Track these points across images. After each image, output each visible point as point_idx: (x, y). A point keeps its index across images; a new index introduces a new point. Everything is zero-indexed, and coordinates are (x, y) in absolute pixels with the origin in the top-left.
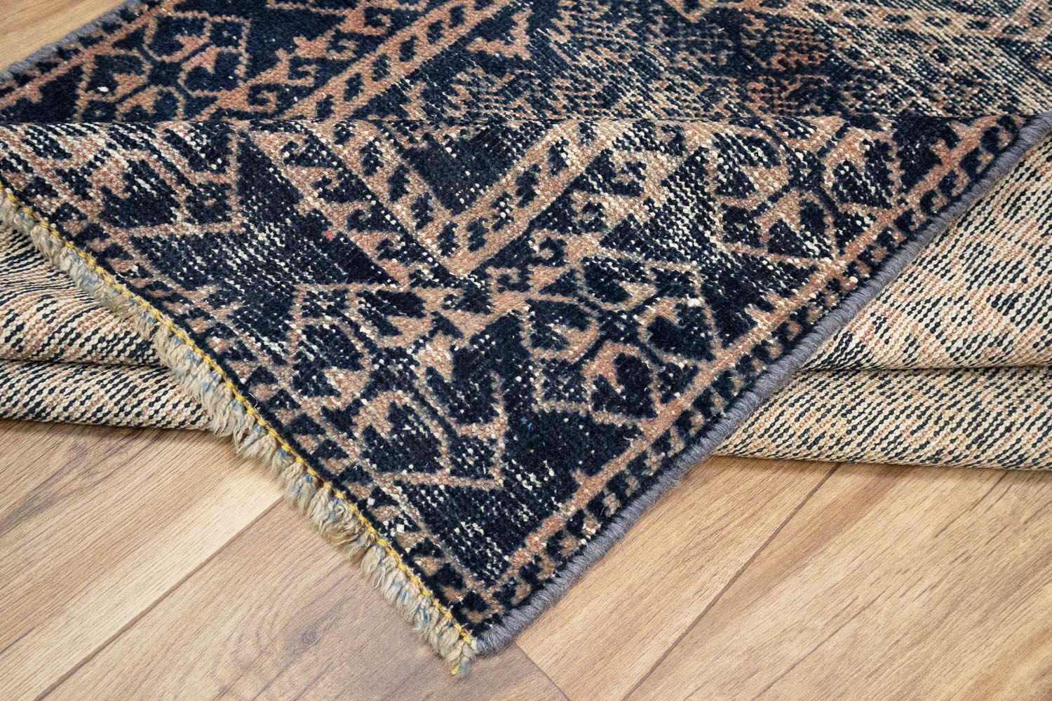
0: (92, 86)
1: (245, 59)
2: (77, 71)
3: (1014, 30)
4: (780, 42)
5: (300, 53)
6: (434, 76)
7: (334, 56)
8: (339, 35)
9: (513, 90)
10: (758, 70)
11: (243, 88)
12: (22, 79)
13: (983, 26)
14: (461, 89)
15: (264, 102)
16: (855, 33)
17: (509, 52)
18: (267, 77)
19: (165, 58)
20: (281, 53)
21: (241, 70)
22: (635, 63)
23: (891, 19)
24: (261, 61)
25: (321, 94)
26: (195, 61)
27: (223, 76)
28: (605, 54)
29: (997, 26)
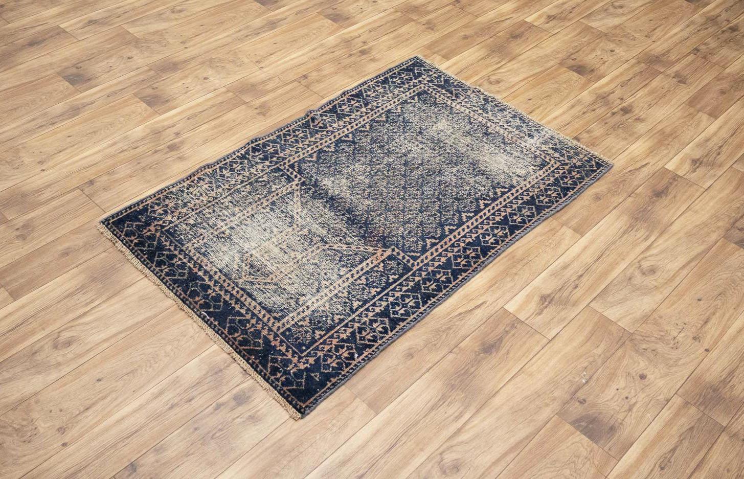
0: (507, 233)
2: (511, 235)
3: (324, 245)
4: (375, 242)
5: (470, 239)
6: (444, 235)
7: (464, 239)
8: (464, 242)
9: (429, 233)
10: (380, 237)
11: (479, 233)
13: (330, 246)
14: (439, 233)
15: (475, 231)
16: (359, 244)
17: (430, 240)
18: (476, 235)
19: (495, 238)
20: (474, 239)
21: (481, 236)
22: (405, 238)
23: (350, 247)
24: (478, 237)
25: (465, 232)
26: (490, 237)
27: (484, 235)
29: (327, 246)
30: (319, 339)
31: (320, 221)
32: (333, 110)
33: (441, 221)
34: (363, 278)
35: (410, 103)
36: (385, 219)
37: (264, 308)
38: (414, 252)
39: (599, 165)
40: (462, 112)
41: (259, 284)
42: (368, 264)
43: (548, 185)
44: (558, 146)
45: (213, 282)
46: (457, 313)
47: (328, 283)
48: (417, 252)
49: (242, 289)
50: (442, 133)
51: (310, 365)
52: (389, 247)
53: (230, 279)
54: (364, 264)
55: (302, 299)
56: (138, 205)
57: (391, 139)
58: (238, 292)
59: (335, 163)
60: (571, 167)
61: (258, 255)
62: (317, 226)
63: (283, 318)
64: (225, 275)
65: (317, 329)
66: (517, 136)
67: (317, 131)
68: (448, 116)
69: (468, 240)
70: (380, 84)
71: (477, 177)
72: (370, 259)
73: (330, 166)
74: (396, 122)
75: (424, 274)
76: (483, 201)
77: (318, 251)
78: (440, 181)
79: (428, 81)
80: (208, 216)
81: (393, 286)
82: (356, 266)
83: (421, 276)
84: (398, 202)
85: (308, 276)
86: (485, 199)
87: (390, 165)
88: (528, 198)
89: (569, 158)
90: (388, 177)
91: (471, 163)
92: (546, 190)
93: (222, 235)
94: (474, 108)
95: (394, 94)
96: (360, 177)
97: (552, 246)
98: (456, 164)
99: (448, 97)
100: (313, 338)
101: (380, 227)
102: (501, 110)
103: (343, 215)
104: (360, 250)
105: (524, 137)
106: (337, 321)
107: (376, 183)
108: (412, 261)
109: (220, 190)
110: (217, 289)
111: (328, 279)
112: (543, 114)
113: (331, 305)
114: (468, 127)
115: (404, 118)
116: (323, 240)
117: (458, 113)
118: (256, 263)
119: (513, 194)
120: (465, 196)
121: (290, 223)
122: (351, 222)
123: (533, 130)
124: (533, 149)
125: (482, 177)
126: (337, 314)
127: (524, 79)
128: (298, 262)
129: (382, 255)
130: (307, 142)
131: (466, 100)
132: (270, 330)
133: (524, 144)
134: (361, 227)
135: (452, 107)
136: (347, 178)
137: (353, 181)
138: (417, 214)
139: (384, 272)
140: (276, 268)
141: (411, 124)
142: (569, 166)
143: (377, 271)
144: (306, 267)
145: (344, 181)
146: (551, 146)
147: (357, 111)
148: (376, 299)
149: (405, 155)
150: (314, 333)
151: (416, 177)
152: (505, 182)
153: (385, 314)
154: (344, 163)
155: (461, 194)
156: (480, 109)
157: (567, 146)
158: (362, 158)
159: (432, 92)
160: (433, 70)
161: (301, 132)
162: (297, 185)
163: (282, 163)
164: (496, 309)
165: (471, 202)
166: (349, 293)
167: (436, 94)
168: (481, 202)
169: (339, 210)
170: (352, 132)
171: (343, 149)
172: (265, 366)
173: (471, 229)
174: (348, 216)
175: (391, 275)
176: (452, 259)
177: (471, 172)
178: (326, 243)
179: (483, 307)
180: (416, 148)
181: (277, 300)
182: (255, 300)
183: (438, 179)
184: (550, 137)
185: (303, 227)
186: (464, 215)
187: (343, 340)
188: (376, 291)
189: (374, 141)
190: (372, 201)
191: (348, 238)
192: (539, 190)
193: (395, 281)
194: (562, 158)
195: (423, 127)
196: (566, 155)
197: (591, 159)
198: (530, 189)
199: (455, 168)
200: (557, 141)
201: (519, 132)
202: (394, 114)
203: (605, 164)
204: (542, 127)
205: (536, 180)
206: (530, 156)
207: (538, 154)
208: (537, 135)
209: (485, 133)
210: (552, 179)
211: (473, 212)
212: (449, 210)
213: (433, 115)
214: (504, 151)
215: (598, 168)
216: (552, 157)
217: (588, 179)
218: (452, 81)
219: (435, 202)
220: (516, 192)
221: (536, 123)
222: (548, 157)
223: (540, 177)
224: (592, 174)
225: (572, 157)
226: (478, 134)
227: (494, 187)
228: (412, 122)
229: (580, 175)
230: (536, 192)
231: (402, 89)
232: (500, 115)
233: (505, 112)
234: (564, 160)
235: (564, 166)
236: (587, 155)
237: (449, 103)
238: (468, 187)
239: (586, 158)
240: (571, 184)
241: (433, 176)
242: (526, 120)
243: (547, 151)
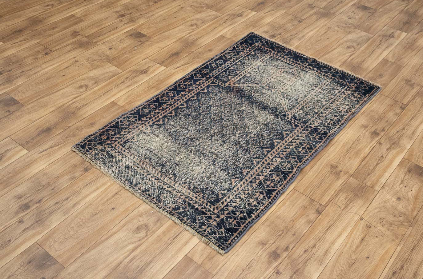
0: (161, 98)
2: (159, 97)
9: (206, 95)
11: (177, 97)
12: (153, 98)
14: (200, 95)
15: (179, 98)
17: (205, 92)
23: (247, 85)
25: (185, 97)
27: (174, 96)
28: (215, 91)
29: (260, 85)
30: (252, 52)
32: (285, 175)
33: (199, 102)
35: (224, 190)
36: (231, 100)
38: (214, 86)
39: (83, 147)
40: (181, 185)
43: (126, 128)
44: (108, 160)
47: (254, 70)
48: (212, 85)
50: (197, 162)
52: (227, 87)
53: (301, 69)
54: (239, 78)
55: (265, 64)
57: (236, 154)
60: (105, 142)
61: (293, 79)
62: (268, 94)
63: (270, 57)
66: (138, 166)
67: (290, 154)
68: (193, 180)
69: (184, 93)
70: (254, 208)
72: (236, 80)
73: (272, 128)
74: (234, 169)
75: (208, 76)
76: (172, 115)
77: (264, 82)
78: (199, 125)
79: (210, 218)
80: (329, 94)
81: (223, 71)
82: (243, 77)
83: (209, 76)
84: (225, 110)
86: (171, 116)
87: (233, 133)
88: (143, 119)
89: (103, 150)
91: (177, 140)
92: (129, 125)
93: (316, 86)
94: (170, 189)
95: (240, 198)
96: (251, 123)
98: (188, 138)
99: (192, 200)
101: (234, 96)
102: (147, 190)
108: (214, 81)
109: (332, 108)
110: (304, 65)
111: (255, 72)
114: (177, 170)
115: (228, 173)
116: (263, 88)
117: (184, 183)
119: (152, 120)
120: (183, 117)
121: (283, 94)
122: (249, 97)
123: (124, 172)
124: (129, 155)
125: (171, 131)
128: (272, 77)
130: (294, 144)
131: (176, 199)
132: (274, 53)
133: (135, 160)
134: (244, 95)
135: (189, 189)
136: (259, 122)
137: (255, 120)
141: (222, 168)
142: (106, 143)
143: (231, 76)
145: (260, 120)
146: (114, 160)
147: (266, 176)
148: (230, 66)
149: (224, 142)
150: (255, 54)
151: (215, 127)
152: (156, 128)
153: (225, 61)
155: (186, 119)
156: (165, 189)
157: (102, 160)
158: (253, 136)
159: (207, 204)
160: (206, 233)
161: (302, 152)
162: (288, 114)
163: (304, 127)
165: (180, 114)
166: (244, 67)
167: (203, 202)
168: (173, 114)
169: (258, 102)
170: (265, 157)
171: (267, 142)
175: (224, 75)
176: (193, 84)
177: (178, 134)
180: (216, 148)
181: (275, 63)
182: (286, 62)
183: (200, 127)
185: (276, 92)
186: (185, 106)
187: (242, 52)
189: (248, 151)
190: (241, 110)
191: (249, 89)
192: (134, 125)
193: (222, 72)
194: (109, 149)
195: (212, 167)
196: (105, 152)
197: (87, 151)
198: (140, 125)
199: (188, 135)
200: (108, 165)
201: (135, 169)
202: (236, 176)
203: (79, 148)
204: (115, 176)
205: (134, 131)
206: (133, 149)
207: (126, 151)
208: (122, 168)
209: (164, 166)
210: (122, 133)
211: (179, 108)
212: (194, 108)
213: (205, 179)
214: (151, 152)
215: (85, 144)
216: (116, 150)
217: (96, 134)
218: (188, 221)
219: (203, 112)
220: (150, 122)
221: (120, 180)
222: (120, 150)
223: (131, 133)
224: (92, 139)
225: (101, 151)
226: (169, 164)
227: (164, 124)
228: (222, 170)
229: (101, 137)
230: (136, 123)
231: (234, 204)
232: (148, 185)
233: (143, 188)
234: (108, 147)
235: (110, 143)
236: (88, 154)
237: (192, 193)
238: (181, 123)
239: (90, 151)
240: (110, 130)
241: (204, 128)
242: (127, 182)
243: (118, 155)
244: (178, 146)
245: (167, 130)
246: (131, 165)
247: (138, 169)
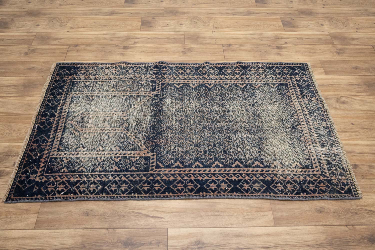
0: (228, 190)
1: (208, 182)
2: (228, 193)
3: (125, 130)
4: (150, 145)
5: (202, 178)
6: (190, 166)
7: (198, 176)
8: (195, 178)
9: (184, 159)
10: (156, 144)
11: (211, 179)
13: (127, 133)
14: (189, 163)
15: (210, 176)
16: (141, 141)
17: (179, 164)
18: (208, 178)
19: (217, 188)
20: (204, 180)
22: (167, 154)
23: (135, 139)
24: (207, 180)
25: (204, 172)
26: (214, 185)
27: (212, 182)
29: (125, 132)
30: (61, 173)
31: (139, 118)
32: (221, 68)
33: (199, 157)
34: (119, 159)
35: (270, 86)
36: (171, 137)
37: (60, 141)
38: (162, 163)
39: (349, 191)
40: (294, 107)
41: (74, 129)
42: (131, 153)
43: (294, 181)
44: (334, 162)
45: (59, 115)
46: (139, 211)
47: (101, 149)
48: (163, 165)
49: (65, 127)
50: (266, 112)
51: (41, 181)
52: (153, 152)
53: (67, 119)
54: (130, 152)
55: (81, 148)
56: (79, 64)
57: (232, 99)
58: (61, 126)
59: (186, 94)
60: (326, 180)
61: (91, 116)
62: (135, 119)
63: (61, 151)
64: (67, 116)
65: (67, 167)
67: (198, 74)
68: (283, 105)
69: (199, 178)
70: (265, 68)
71: (253, 148)
72: (136, 152)
73: (181, 95)
74: (247, 91)
75: (151, 178)
77: (118, 132)
78: (228, 137)
79: (296, 80)
80: (97, 85)
81: (127, 173)
82: (125, 151)
83: (148, 178)
84: (190, 133)
85: (98, 140)
86: (241, 163)
87: (212, 112)
88: (270, 179)
89: (333, 173)
90: (203, 117)
91: (261, 138)
92: (289, 182)
93: (91, 98)
94: (305, 109)
95: (266, 77)
96: (188, 109)
97: (247, 217)
98: (251, 133)
99: (297, 95)
100: (59, 170)
101: (163, 139)
102: (322, 120)
103: (154, 122)
104: (138, 144)
105: (316, 143)
106: (80, 170)
107: (192, 117)
108: (154, 168)
109: (117, 77)
110: (56, 119)
111: (104, 148)
112: (350, 138)
113: (88, 161)
114: (287, 117)
115: (254, 92)
116: (128, 127)
117: (291, 107)
118: (86, 119)
119: (262, 171)
120: (232, 153)
121: (125, 110)
122: (153, 128)
123: (328, 143)
124: (314, 153)
125: (257, 149)
126: (84, 167)
127: (367, 111)
128: (103, 130)
129: (144, 154)
130: (186, 77)
131: (307, 102)
132: (49, 153)
133: (311, 147)
134: (154, 133)
135: (292, 101)
136: (181, 105)
137: (182, 108)
138: (191, 145)
139: (133, 163)
140: (90, 127)
141: (254, 97)
142: (325, 178)
143: (131, 160)
144: (103, 135)
145: (178, 106)
146: (329, 159)
147: (233, 75)
148: (111, 173)
149: (228, 111)
150: (63, 168)
151: (219, 126)
152: (268, 161)
154: (190, 97)
155: (232, 150)
156: (308, 112)
157: (340, 166)
158: (203, 100)
159: (290, 87)
160: (308, 76)
161: (190, 70)
162: (153, 94)
163: (160, 80)
164: (163, 226)
165: (231, 159)
166: (104, 161)
167: (291, 89)
168: (237, 162)
169: (155, 119)
170: (216, 84)
171: (199, 90)
172: (25, 167)
173: (210, 174)
174: (155, 123)
175: (134, 167)
176: (177, 182)
177: (254, 142)
178: (127, 130)
179: (157, 220)
182: (63, 134)
183: (229, 135)
184: (336, 153)
185: (128, 116)
186: (216, 163)
187: (69, 182)
188: (116, 169)
189: (221, 95)
190: (178, 124)
191: (140, 135)
192: (284, 179)
193: (133, 171)
194: (326, 171)
195: (259, 102)
196: (332, 171)
197: (348, 184)
198: (278, 175)
199: (247, 135)
200: (338, 158)
201: (318, 139)
202: (251, 87)
203: (355, 194)
204: (338, 145)
205: (290, 172)
206: (305, 156)
207: (312, 159)
208: (328, 147)
209: (293, 126)
210: (302, 178)
211: (224, 165)
212: (212, 155)
213: (274, 100)
214: (292, 144)
215: (346, 193)
216: (320, 166)
217: (328, 195)
218: (312, 87)
219: (210, 145)
220: (266, 171)
221: (337, 140)
222: (317, 164)
223: (295, 173)
224: (335, 193)
225: (335, 174)
226: (288, 125)
227: (256, 160)
228: (256, 97)
229: (325, 189)
230: (280, 180)
231: (274, 77)
232: (318, 122)
233: (324, 123)
234: (326, 173)
235: (321, 177)
236: (349, 180)
237: (293, 98)
238: (240, 150)
239: (345, 182)
240: (311, 190)
241: (228, 132)
242: (332, 135)
243: (322, 160)
244: (266, 133)
245: (259, 152)
246: (318, 145)
247: (316, 138)
